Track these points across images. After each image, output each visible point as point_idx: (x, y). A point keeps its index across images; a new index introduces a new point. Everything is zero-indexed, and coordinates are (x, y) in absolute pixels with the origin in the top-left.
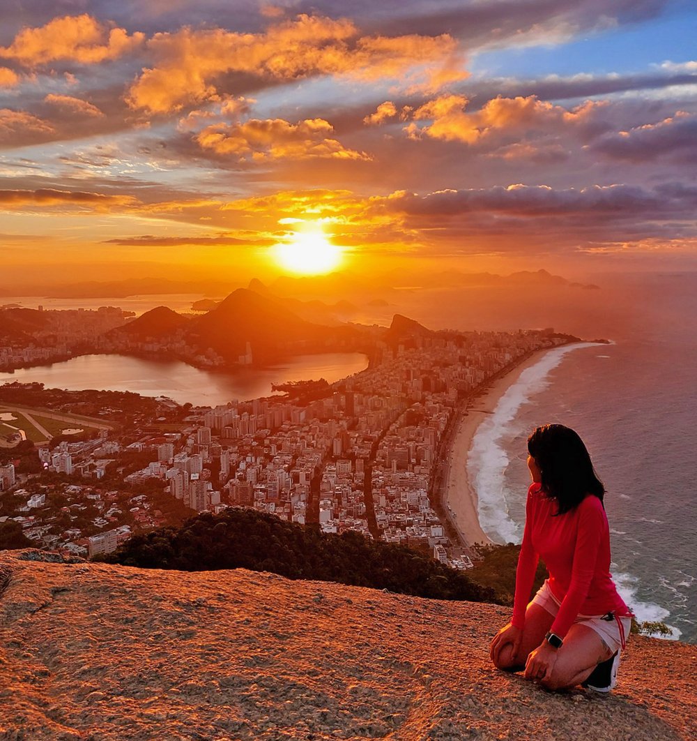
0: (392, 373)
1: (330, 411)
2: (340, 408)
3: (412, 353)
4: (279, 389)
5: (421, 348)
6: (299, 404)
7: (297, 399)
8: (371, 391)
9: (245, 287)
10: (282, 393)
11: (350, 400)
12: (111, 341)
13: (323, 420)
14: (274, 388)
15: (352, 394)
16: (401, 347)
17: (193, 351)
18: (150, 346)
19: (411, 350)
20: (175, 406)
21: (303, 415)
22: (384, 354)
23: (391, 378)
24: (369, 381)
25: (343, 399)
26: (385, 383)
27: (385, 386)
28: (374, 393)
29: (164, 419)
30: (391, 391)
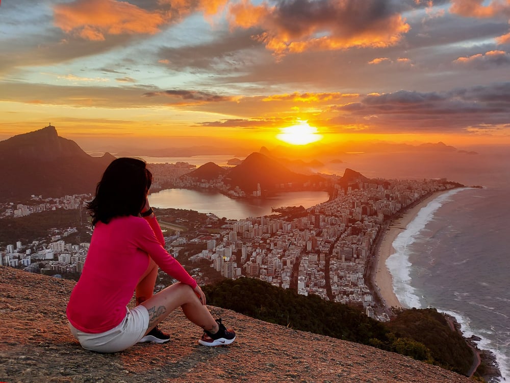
0: (344, 204)
1: (306, 224)
2: (311, 223)
3: (356, 192)
4: (276, 211)
5: (362, 189)
6: (287, 220)
7: (286, 217)
8: (330, 214)
9: (258, 152)
10: (277, 214)
11: (317, 219)
12: (183, 182)
13: (301, 230)
14: (273, 211)
15: (319, 215)
16: (350, 188)
17: (228, 188)
18: (204, 184)
19: (356, 190)
20: (217, 219)
21: (289, 226)
22: (339, 192)
23: (343, 206)
24: (329, 208)
25: (313, 218)
26: (339, 209)
27: (339, 211)
28: (332, 215)
29: (211, 226)
30: (343, 214)
